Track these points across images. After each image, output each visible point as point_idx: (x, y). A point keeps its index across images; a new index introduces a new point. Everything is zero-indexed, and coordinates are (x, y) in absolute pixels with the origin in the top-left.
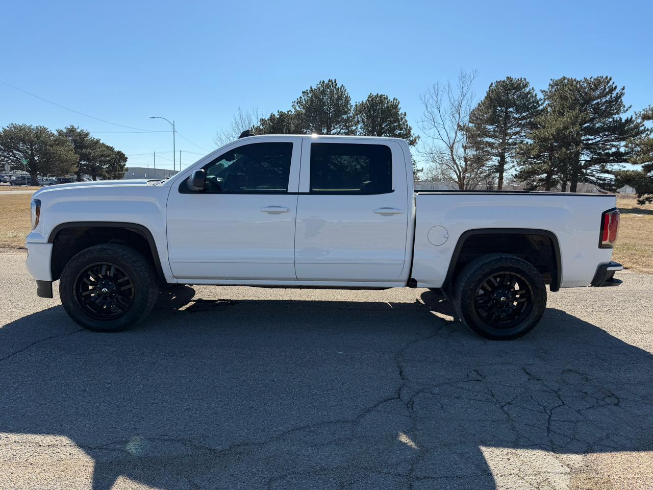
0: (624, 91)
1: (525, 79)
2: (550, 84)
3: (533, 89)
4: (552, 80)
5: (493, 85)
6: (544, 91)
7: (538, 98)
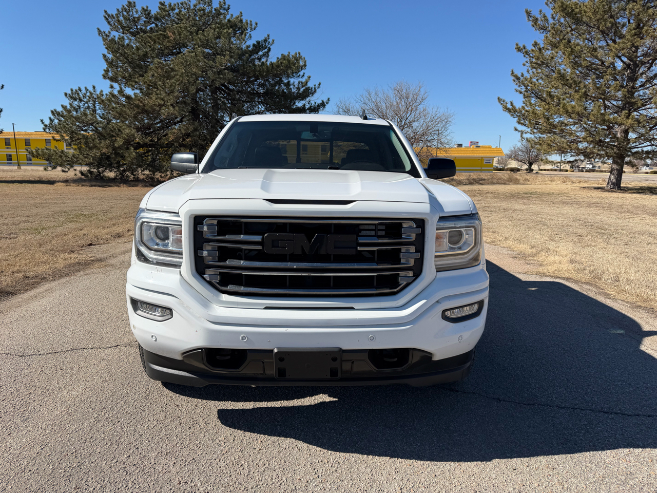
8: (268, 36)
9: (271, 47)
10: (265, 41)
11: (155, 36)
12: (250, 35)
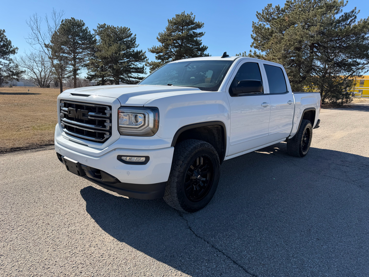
0: (136, 37)
1: (82, 21)
2: (98, 27)
3: (87, 28)
4: (99, 24)
5: (64, 21)
6: (95, 30)
7: (92, 34)
8: (356, 8)
9: (357, 15)
10: (353, 12)
11: (278, 21)
12: (342, 10)
